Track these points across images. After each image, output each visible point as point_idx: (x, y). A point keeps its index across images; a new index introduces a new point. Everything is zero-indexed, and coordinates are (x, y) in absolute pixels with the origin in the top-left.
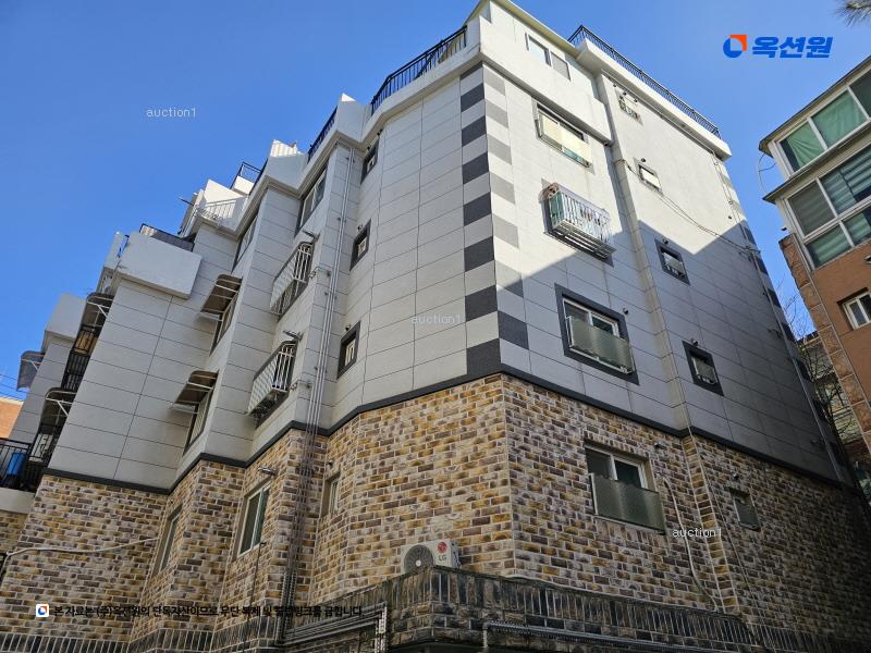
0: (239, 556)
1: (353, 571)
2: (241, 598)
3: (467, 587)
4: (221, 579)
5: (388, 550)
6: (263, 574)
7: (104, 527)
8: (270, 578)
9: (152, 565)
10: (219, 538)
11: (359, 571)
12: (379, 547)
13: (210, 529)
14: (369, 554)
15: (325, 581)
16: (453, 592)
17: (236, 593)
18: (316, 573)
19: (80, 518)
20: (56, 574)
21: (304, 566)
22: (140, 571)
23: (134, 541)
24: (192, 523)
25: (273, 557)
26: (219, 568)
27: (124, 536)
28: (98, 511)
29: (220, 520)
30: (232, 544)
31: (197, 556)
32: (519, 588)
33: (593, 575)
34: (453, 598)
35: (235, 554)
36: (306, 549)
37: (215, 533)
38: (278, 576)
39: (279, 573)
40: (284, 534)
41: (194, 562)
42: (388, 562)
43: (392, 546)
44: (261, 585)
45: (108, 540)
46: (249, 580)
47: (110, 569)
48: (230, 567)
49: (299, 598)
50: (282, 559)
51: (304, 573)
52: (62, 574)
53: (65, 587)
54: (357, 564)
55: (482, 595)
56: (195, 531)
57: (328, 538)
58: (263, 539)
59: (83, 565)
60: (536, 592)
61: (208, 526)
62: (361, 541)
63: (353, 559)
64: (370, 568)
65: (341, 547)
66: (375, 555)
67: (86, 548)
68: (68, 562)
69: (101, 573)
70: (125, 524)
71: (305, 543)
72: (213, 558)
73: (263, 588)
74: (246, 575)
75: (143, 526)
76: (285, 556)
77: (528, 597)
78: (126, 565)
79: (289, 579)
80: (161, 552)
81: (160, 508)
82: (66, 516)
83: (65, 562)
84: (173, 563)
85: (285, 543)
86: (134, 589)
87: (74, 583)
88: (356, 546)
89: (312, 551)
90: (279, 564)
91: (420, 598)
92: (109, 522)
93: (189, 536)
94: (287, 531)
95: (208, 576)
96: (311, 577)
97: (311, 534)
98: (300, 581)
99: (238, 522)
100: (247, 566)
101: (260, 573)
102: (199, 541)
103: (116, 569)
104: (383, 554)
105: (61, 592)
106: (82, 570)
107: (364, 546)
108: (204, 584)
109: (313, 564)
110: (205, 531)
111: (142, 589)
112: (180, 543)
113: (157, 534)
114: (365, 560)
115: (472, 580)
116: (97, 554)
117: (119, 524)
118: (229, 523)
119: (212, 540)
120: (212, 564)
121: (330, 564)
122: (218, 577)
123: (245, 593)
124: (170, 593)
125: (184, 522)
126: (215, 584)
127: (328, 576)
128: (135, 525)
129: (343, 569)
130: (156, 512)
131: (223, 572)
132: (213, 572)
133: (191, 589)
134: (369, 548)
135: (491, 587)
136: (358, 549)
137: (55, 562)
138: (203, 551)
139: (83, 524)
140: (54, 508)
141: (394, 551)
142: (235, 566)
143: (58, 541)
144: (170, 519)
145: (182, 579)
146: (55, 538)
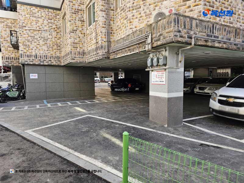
0: (88, 28)
1: (131, 27)
2: (92, 40)
3: (186, 22)
4: (84, 36)
5: (144, 18)
6: (99, 31)
7: (43, 22)
8: (101, 32)
9: (62, 34)
10: (81, 22)
11: (133, 27)
12: (141, 17)
13: (77, 19)
14: (137, 20)
15: (120, 32)
16: (181, 24)
17: (90, 39)
18: (117, 30)
19: (34, 19)
20: (34, 37)
21: (112, 28)
22: (59, 36)
23: (54, 26)
24: (70, 17)
25: (101, 25)
26: (83, 32)
27: (50, 25)
28: (39, 16)
29: (80, 16)
30: (85, 25)
31: (75, 28)
32: (205, 23)
33: (229, 21)
34: (181, 26)
35: (87, 28)
36: (112, 22)
37: (79, 20)
38: (104, 31)
39: (104, 30)
40: (103, 17)
41: (74, 30)
42: (145, 22)
43: (146, 16)
44: (98, 35)
45: (46, 26)
46: (94, 34)
47: (50, 35)
48: (86, 32)
49: (112, 39)
50: (104, 26)
51: (112, 30)
52: (36, 37)
53: (38, 41)
54: (132, 24)
55: (192, 26)
56: (72, 20)
57: (119, 17)
58: (96, 20)
59: (41, 34)
60: (211, 25)
61: (76, 18)
62: (133, 16)
63: (131, 22)
64: (138, 25)
65: (125, 19)
66: (139, 20)
67: (40, 28)
68: (36, 33)
69: (47, 36)
70: (49, 21)
71: (111, 20)
72: (80, 29)
73: (99, 36)
74: (92, 33)
75: (56, 21)
76: (105, 24)
77: (208, 27)
78: (54, 34)
79: (108, 33)
80: (63, 29)
81: (59, 15)
82: (30, 18)
83: (35, 33)
84: (68, 31)
85: (104, 20)
86: (59, 41)
87: (40, 39)
88: (131, 18)
89: (114, 23)
90: (103, 27)
91: (167, 27)
92: (44, 20)
93: (70, 21)
94: (105, 16)
95: (80, 35)
96: (115, 32)
97: (113, 17)
98: (111, 33)
99: (85, 17)
100: (92, 30)
101: (97, 31)
102: (74, 23)
103: (52, 35)
104: (143, 19)
105: (38, 42)
106: (41, 35)
107: (135, 17)
108: (79, 37)
109: (115, 27)
110: (75, 20)
111: (61, 41)
112: (68, 24)
113: (60, 24)
114: (136, 22)
115: (189, 19)
116: (44, 30)
117: (47, 21)
118: (83, 17)
119: (79, 23)
120: (80, 31)
121: (122, 26)
122: (83, 35)
123: (93, 38)
124: (70, 40)
125: (68, 17)
126: (83, 37)
127: (121, 30)
128: (53, 21)
129: (127, 27)
130: (58, 17)
131: (84, 34)
132: (81, 34)
133: (76, 39)
134: (137, 18)
135: (195, 23)
136: (132, 19)
137: (32, 33)
138: (76, 27)
139: (36, 21)
140: (25, 15)
141: (147, 18)
142: (88, 31)
143: (31, 27)
144: (63, 18)
145: (72, 36)
146: (29, 26)
